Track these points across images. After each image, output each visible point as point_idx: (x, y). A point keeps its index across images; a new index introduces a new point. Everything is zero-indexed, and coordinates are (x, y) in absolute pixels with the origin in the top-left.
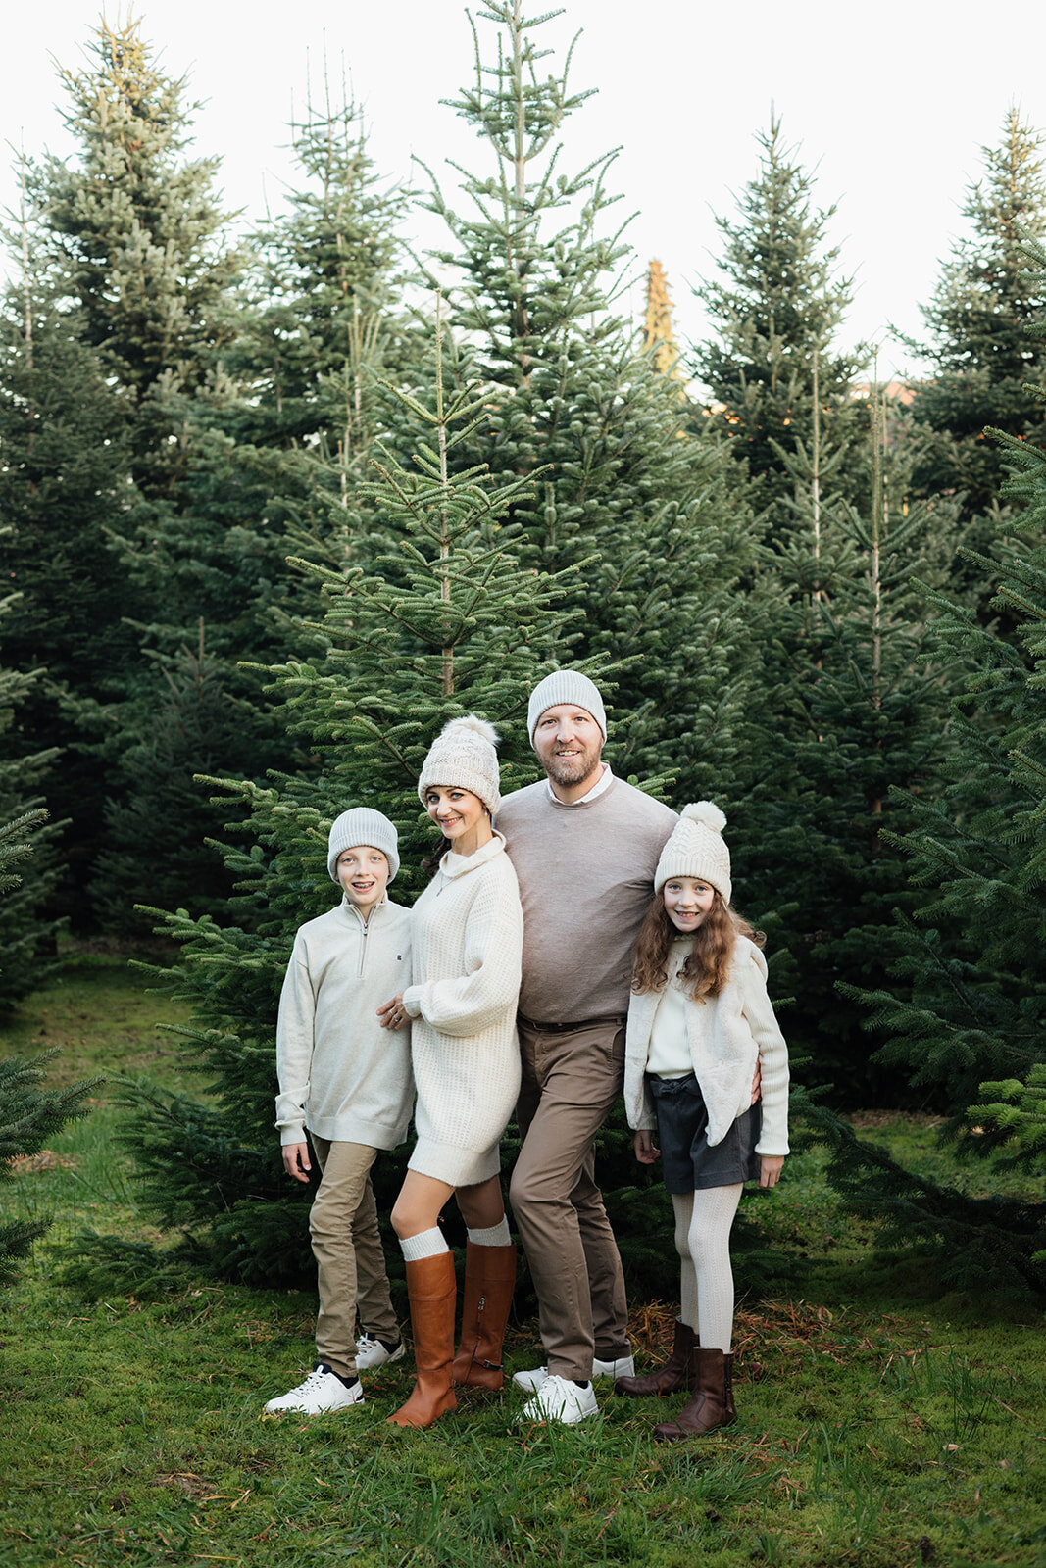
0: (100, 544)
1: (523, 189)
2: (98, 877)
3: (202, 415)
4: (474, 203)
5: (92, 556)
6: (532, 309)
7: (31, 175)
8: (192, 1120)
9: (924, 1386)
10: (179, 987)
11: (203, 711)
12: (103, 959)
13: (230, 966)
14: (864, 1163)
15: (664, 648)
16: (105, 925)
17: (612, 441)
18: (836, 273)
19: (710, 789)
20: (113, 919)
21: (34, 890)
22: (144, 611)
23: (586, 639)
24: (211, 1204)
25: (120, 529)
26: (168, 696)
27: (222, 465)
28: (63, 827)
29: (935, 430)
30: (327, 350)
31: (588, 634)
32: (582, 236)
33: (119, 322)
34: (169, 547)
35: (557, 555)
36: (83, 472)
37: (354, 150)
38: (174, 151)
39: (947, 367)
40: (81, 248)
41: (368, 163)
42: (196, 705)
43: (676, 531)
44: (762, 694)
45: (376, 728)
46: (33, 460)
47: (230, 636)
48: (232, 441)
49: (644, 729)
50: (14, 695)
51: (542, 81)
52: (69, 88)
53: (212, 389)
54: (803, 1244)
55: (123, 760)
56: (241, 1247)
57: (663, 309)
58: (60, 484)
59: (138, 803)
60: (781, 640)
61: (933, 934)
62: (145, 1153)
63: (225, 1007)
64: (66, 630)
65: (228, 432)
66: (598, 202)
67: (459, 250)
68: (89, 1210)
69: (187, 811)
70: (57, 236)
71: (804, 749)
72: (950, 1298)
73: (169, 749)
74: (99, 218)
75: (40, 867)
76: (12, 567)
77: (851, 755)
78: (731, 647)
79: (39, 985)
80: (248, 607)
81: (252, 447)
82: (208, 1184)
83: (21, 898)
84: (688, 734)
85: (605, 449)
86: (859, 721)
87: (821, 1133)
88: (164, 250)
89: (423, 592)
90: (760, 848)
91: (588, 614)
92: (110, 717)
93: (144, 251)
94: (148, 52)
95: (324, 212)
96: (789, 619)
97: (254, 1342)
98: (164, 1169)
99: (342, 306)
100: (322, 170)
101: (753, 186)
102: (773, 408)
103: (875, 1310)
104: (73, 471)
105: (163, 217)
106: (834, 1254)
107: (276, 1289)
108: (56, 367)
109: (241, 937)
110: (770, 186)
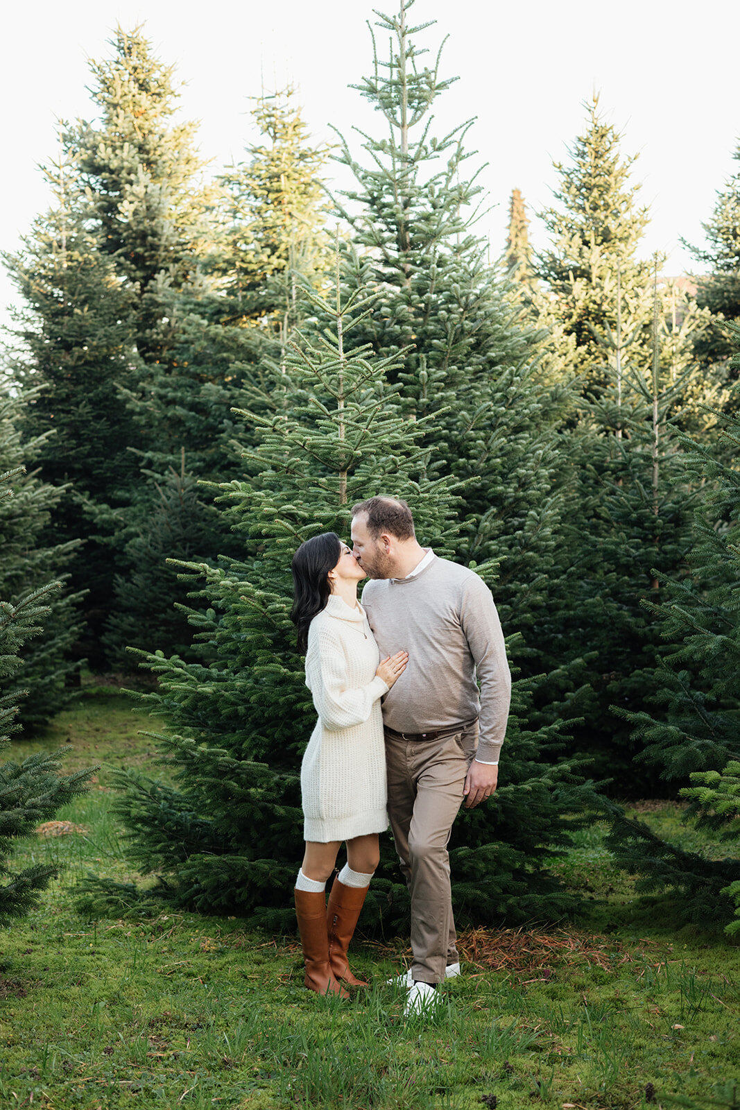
0: (112, 395)
1: (406, 147)
2: (110, 631)
3: (185, 304)
4: (371, 157)
5: (108, 403)
6: (412, 231)
7: (67, 133)
8: (165, 799)
9: (664, 986)
10: (155, 707)
11: (184, 514)
12: (113, 689)
13: (191, 692)
14: (632, 835)
15: (505, 470)
16: (113, 664)
17: (468, 325)
18: (639, 202)
19: (536, 571)
20: (119, 660)
21: (63, 639)
22: (144, 442)
23: (448, 465)
24: (176, 857)
25: (127, 384)
26: (159, 502)
27: (198, 339)
28: (83, 595)
29: (712, 313)
30: (273, 258)
31: (450, 461)
32: (448, 180)
33: (128, 237)
34: (161, 397)
35: (428, 405)
36: (101, 344)
37: (294, 115)
38: (167, 116)
39: (722, 268)
40: (102, 184)
41: (304, 125)
42: (179, 509)
43: (513, 388)
44: (577, 504)
45: (291, 527)
46: (65, 335)
47: (204, 460)
48: (205, 322)
49: (489, 528)
50: (49, 502)
51: (420, 71)
52: (94, 71)
53: (193, 284)
54: (591, 891)
55: (127, 548)
56: (195, 886)
57: (522, 224)
58: (85, 352)
59: (138, 578)
60: (593, 465)
61: (683, 673)
62: (130, 820)
63: (187, 721)
64: (89, 455)
65: (203, 315)
66: (459, 156)
67: (360, 190)
68: (95, 862)
69: (172, 584)
70: (85, 176)
71: (603, 543)
72: (688, 928)
73: (159, 540)
74: (114, 164)
75: (68, 623)
76: (51, 411)
77: (637, 547)
78: (552, 470)
79: (65, 707)
80: (216, 440)
81: (219, 326)
82: (174, 843)
83: (54, 645)
84: (521, 532)
85: (463, 331)
86: (643, 523)
87: (600, 814)
88: (159, 185)
89: (326, 433)
90: (572, 612)
91: (450, 447)
92: (119, 517)
93: (146, 187)
94: (149, 46)
95: (272, 160)
96: (599, 450)
97: (203, 951)
98: (145, 833)
99: (284, 227)
100: (271, 130)
101: (580, 140)
102: (593, 298)
103: (636, 935)
104: (95, 343)
105: (160, 162)
106: (612, 898)
107: (220, 915)
108: (83, 269)
109: (199, 671)
110: (592, 140)
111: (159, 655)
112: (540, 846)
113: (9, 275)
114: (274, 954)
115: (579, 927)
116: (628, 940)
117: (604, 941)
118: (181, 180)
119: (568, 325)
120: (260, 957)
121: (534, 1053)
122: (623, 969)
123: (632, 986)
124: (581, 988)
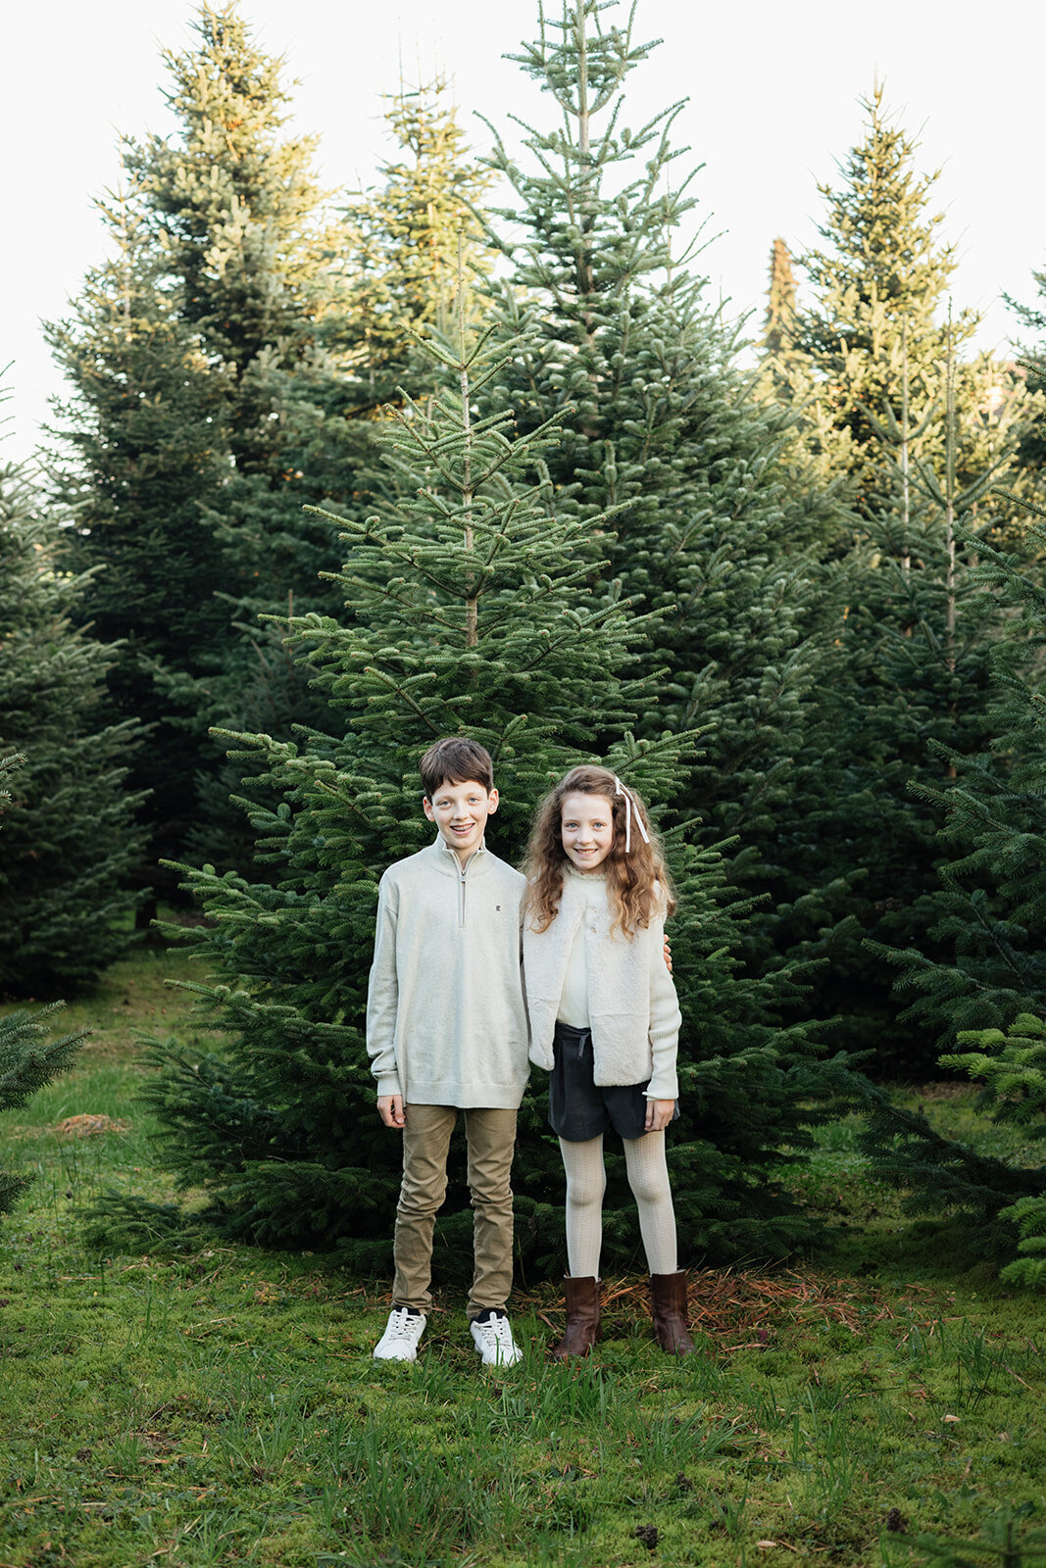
0: (194, 519)
1: (587, 145)
2: (191, 850)
3: (296, 389)
4: (536, 157)
5: (189, 532)
6: (596, 265)
7: (133, 154)
8: (220, 1080)
9: (936, 1356)
10: (200, 947)
11: (293, 684)
13: (248, 923)
14: (899, 1131)
15: (732, 609)
17: (676, 398)
18: (940, 239)
19: (778, 754)
21: (117, 860)
22: (236, 585)
23: (648, 600)
25: (216, 504)
26: (259, 669)
27: (312, 438)
28: (144, 798)
30: (418, 322)
31: (650, 595)
32: (648, 190)
33: (219, 299)
34: (265, 521)
35: (618, 515)
36: (179, 448)
37: (446, 119)
38: (274, 128)
40: (184, 226)
41: (461, 133)
42: (286, 678)
43: (743, 490)
44: (842, 660)
45: (391, 680)
46: (130, 436)
48: (321, 413)
49: (706, 691)
50: (95, 666)
51: (606, 32)
52: (170, 66)
53: (310, 364)
54: (845, 1213)
56: (254, 1207)
57: (787, 288)
58: (158, 461)
59: (228, 776)
60: (869, 606)
61: (978, 894)
62: (168, 1113)
63: (245, 966)
64: (164, 605)
65: (319, 405)
66: (663, 156)
67: (520, 206)
68: (132, 1173)
70: (160, 215)
71: (874, 713)
72: (980, 1268)
73: (259, 721)
74: (199, 196)
75: (124, 837)
77: (924, 718)
78: (801, 609)
79: (120, 955)
81: (342, 419)
82: (228, 1144)
83: (104, 869)
84: (753, 697)
85: (669, 408)
86: (932, 684)
87: (852, 1101)
88: (263, 226)
89: (444, 541)
90: (830, 813)
91: (651, 575)
92: (203, 691)
93: (243, 228)
94: (248, 30)
95: (416, 183)
96: (876, 586)
97: (258, 1303)
98: (186, 1129)
99: (433, 277)
100: (414, 141)
101: (856, 152)
102: (875, 376)
103: (901, 1279)
104: (170, 447)
105: (263, 193)
106: (876, 1223)
107: (290, 1250)
108: (154, 344)
109: (266, 894)
110: (873, 151)
111: (208, 871)
112: (764, 1148)
113: (54, 355)
114: (361, 1308)
115: (818, 1266)
116: (889, 1285)
117: (851, 1286)
118: (293, 218)
119: (839, 416)
120: (340, 1312)
121: (728, 1459)
122: (878, 1330)
123: (890, 1356)
124: (813, 1358)
